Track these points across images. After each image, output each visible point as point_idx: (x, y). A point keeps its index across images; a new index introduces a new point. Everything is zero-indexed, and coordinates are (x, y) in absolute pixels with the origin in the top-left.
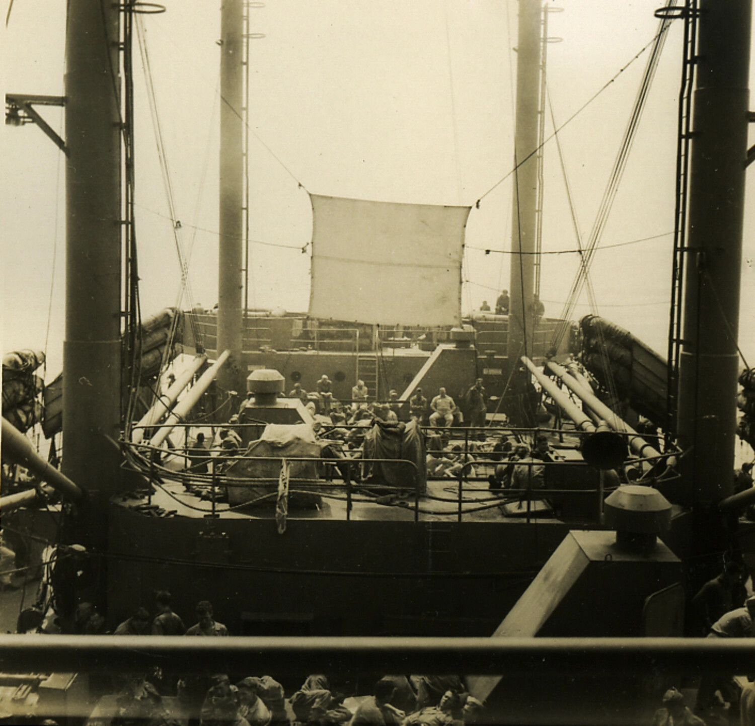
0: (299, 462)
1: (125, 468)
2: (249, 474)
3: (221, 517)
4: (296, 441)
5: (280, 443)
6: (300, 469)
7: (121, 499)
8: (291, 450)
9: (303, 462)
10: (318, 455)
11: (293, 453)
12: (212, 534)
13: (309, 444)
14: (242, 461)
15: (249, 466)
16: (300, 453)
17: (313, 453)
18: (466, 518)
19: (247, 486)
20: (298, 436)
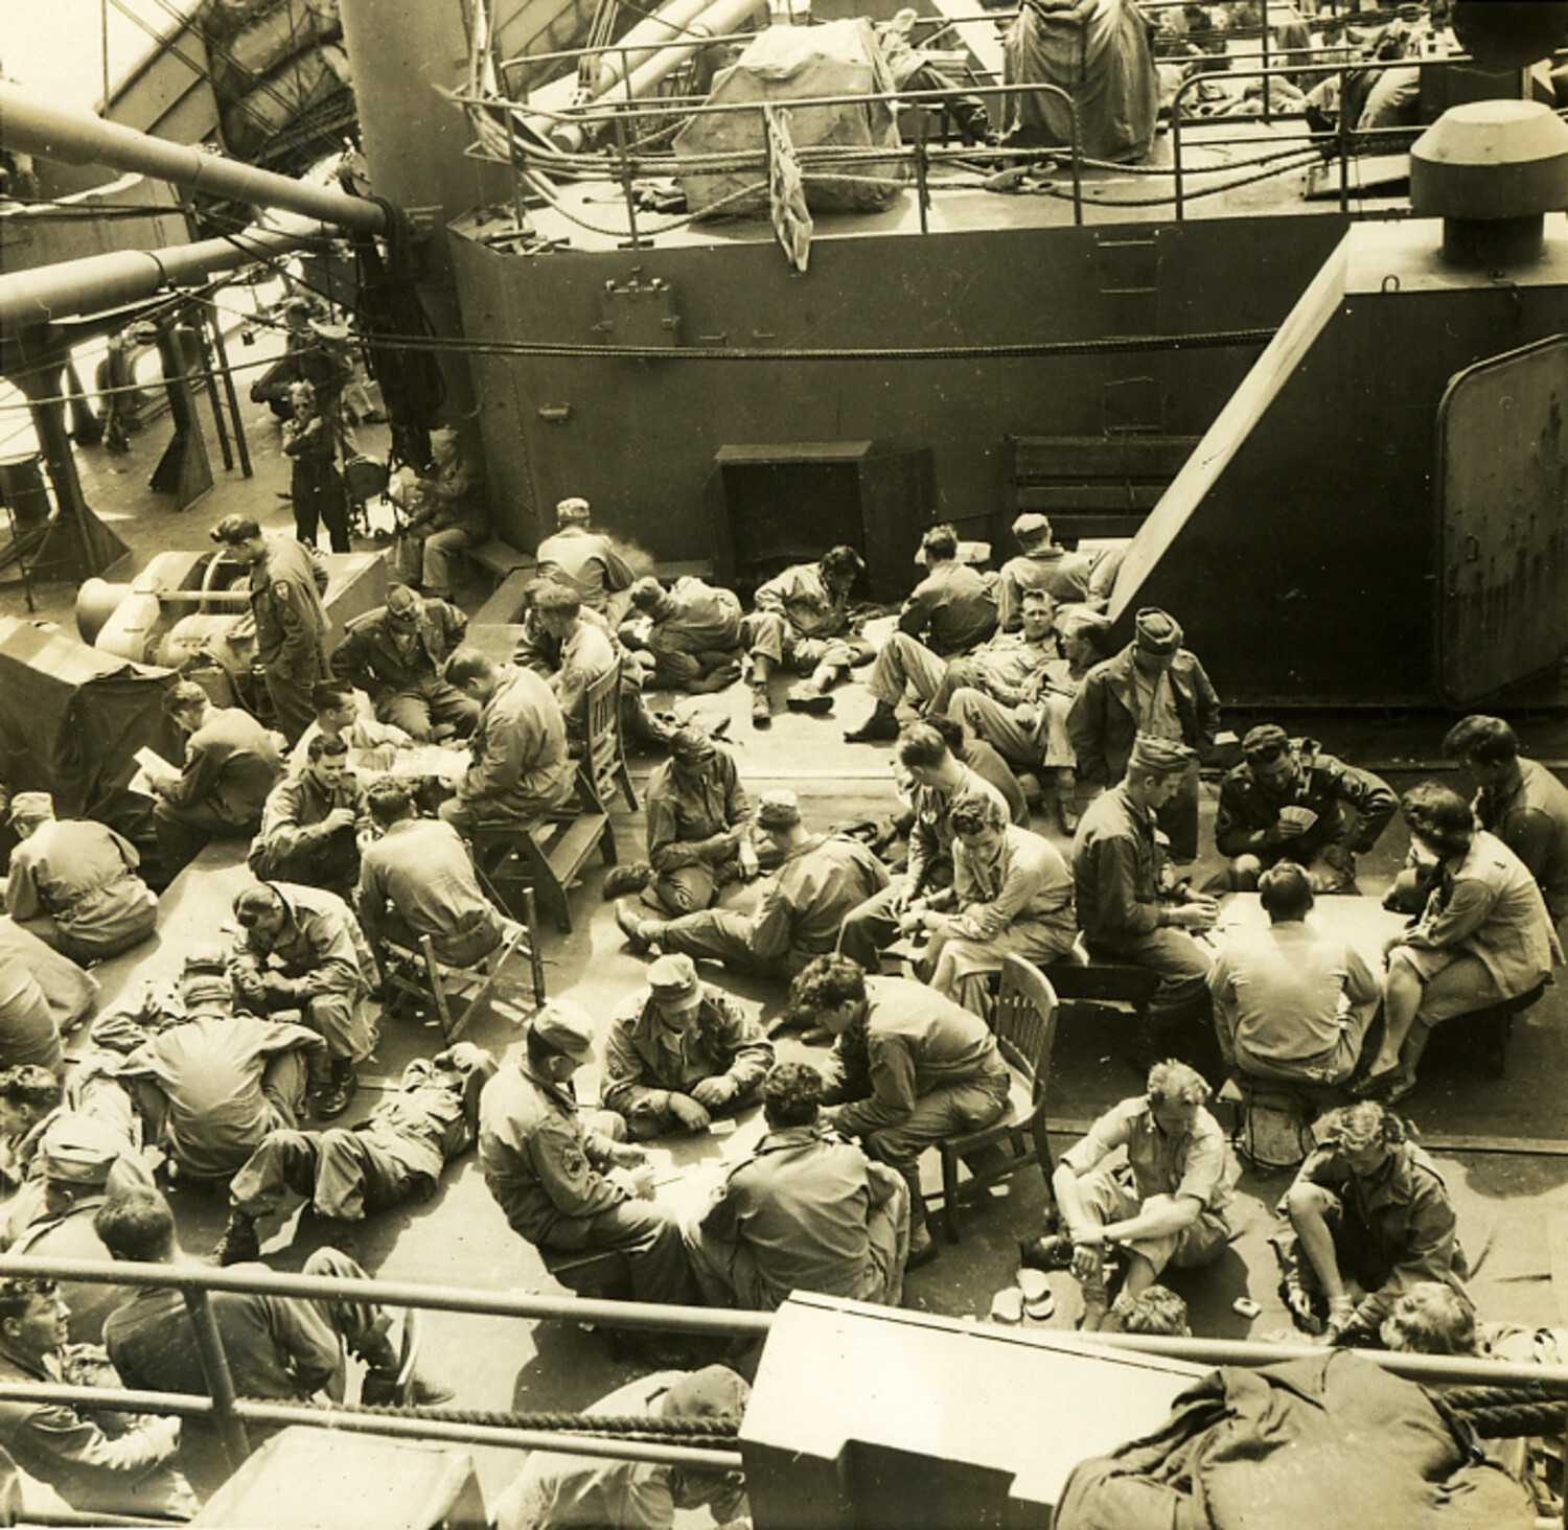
0: (824, 108)
1: (475, 155)
2: (723, 146)
3: (657, 246)
4: (817, 62)
5: (779, 70)
6: (828, 125)
7: (474, 222)
8: (804, 84)
9: (834, 107)
10: (863, 89)
11: (809, 90)
12: (633, 283)
13: (845, 67)
14: (703, 117)
15: (721, 126)
16: (826, 89)
17: (853, 86)
18: (1193, 211)
19: (719, 171)
20: (821, 51)
